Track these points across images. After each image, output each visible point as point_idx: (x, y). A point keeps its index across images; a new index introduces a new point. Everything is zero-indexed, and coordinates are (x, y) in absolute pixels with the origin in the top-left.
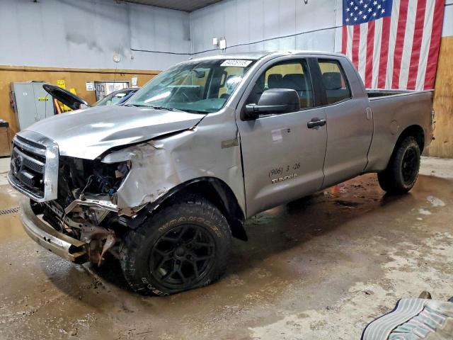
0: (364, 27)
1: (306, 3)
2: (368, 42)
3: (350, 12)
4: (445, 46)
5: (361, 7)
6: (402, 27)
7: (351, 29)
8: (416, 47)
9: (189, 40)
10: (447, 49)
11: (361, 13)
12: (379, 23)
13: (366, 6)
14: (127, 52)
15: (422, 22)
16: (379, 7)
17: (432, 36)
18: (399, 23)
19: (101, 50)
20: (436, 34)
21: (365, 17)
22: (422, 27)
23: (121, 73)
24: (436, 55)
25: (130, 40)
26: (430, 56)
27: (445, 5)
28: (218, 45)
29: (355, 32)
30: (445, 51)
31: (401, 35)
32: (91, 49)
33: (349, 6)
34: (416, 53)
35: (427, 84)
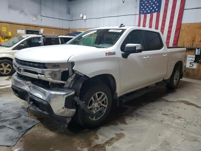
0: (148, 16)
1: (124, 2)
2: (150, 22)
3: (142, 8)
4: (182, 28)
5: (148, 7)
6: (165, 17)
7: (143, 16)
8: (170, 27)
9: (70, 14)
10: (183, 29)
11: (147, 9)
12: (155, 15)
13: (150, 6)
14: (39, 17)
15: (174, 16)
16: (155, 7)
17: (177, 23)
18: (163, 15)
19: (26, 14)
20: (179, 22)
21: (149, 11)
22: (173, 18)
23: (35, 26)
24: (179, 31)
25: (41, 12)
26: (176, 32)
27: (184, 9)
28: (83, 17)
29: (144, 17)
30: (183, 30)
31: (164, 21)
32: (21, 13)
33: (142, 6)
34: (170, 29)
35: (174, 44)
